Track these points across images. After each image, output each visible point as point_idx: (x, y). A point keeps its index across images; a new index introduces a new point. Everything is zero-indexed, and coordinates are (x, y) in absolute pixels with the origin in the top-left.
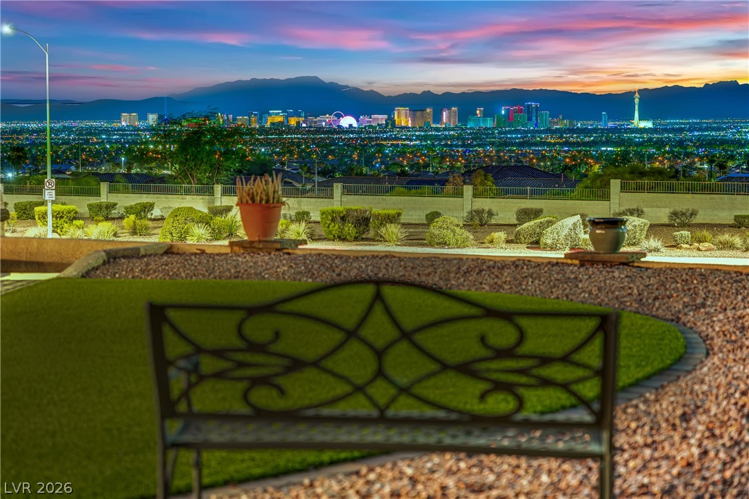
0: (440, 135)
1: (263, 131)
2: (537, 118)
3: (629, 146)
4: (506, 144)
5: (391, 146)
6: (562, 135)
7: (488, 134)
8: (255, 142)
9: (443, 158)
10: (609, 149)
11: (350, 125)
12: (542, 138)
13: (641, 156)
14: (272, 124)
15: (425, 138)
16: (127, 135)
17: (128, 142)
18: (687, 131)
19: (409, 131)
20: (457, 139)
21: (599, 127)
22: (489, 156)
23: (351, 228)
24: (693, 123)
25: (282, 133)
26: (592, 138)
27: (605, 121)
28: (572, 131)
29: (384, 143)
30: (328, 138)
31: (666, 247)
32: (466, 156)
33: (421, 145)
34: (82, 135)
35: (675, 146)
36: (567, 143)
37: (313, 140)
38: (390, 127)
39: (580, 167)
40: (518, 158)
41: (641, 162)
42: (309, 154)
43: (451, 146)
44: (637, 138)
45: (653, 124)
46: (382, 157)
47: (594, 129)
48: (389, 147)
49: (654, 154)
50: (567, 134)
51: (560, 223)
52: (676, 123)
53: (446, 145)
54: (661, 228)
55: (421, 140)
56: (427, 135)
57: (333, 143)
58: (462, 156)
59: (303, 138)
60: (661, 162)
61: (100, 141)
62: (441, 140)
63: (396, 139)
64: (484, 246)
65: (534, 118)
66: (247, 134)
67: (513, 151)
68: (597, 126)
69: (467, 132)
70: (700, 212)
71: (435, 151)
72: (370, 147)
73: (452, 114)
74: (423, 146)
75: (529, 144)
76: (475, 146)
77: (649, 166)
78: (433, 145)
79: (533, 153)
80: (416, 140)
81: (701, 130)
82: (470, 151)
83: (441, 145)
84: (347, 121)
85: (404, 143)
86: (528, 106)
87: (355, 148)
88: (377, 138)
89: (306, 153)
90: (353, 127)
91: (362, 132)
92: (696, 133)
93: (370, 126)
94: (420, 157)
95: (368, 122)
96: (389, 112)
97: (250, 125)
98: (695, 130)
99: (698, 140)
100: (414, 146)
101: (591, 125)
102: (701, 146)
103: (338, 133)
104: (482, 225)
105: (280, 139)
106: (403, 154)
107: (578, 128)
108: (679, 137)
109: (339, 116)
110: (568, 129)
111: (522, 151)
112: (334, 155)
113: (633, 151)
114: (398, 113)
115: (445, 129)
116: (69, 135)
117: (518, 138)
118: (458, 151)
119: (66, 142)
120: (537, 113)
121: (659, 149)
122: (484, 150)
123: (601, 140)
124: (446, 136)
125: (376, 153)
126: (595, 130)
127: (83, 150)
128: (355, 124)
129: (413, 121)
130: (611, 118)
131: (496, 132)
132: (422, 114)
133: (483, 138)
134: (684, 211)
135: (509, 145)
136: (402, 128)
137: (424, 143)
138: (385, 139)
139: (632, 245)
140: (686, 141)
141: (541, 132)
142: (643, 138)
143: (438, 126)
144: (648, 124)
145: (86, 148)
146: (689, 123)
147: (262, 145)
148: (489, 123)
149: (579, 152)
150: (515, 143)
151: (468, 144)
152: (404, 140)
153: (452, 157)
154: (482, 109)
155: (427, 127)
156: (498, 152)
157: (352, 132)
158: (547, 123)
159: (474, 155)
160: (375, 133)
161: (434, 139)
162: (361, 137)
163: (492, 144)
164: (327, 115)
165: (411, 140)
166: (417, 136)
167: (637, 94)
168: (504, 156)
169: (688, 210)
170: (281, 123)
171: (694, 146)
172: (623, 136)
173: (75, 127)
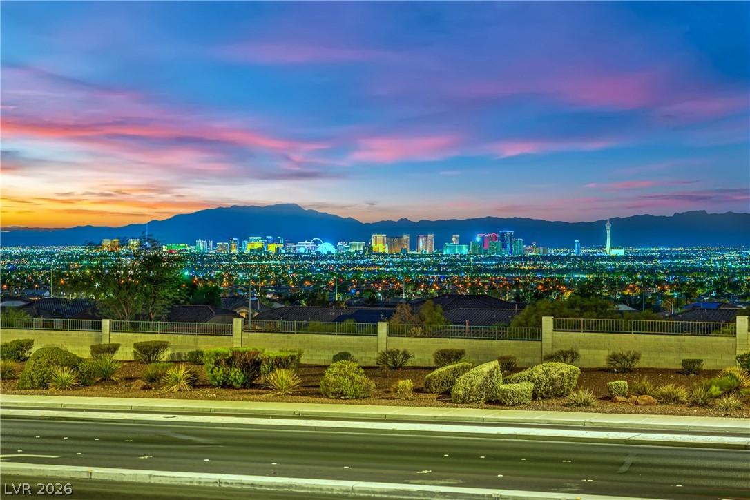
0: (416, 262)
1: (242, 257)
2: (511, 245)
3: (601, 274)
4: (481, 271)
5: (367, 273)
6: (536, 263)
7: (464, 261)
8: (234, 268)
9: (417, 285)
10: (581, 276)
11: (329, 252)
12: (516, 265)
13: (611, 284)
14: (252, 250)
15: (402, 264)
16: (108, 260)
17: (108, 268)
18: (657, 259)
19: (386, 258)
20: (434, 265)
21: (572, 254)
22: (462, 283)
23: (238, 374)
24: (664, 251)
25: (261, 258)
26: (565, 266)
27: (578, 248)
28: (546, 258)
29: (361, 269)
30: (306, 265)
31: (600, 399)
32: (441, 282)
33: (397, 271)
34: (64, 261)
35: (646, 274)
36: (540, 270)
37: (291, 266)
38: (367, 253)
39: (551, 294)
40: (491, 285)
41: (612, 290)
42: (286, 281)
43: (427, 272)
44: (609, 265)
45: (625, 252)
46: (358, 283)
47: (567, 256)
48: (365, 273)
49: (625, 281)
50: (540, 261)
51: (474, 370)
52: (647, 251)
53: (422, 272)
54: (598, 374)
55: (397, 267)
56: (403, 262)
57: (311, 269)
58: (436, 283)
59: (281, 265)
60: (632, 289)
61: (81, 266)
62: (417, 267)
63: (373, 265)
64: (389, 396)
65: (508, 245)
66: (226, 261)
67: (488, 278)
68: (570, 254)
69: (442, 259)
70: (643, 355)
71: (411, 277)
72: (347, 273)
73: (428, 241)
74: (398, 272)
75: (503, 271)
76: (450, 272)
77: (620, 293)
78: (409, 271)
79: (506, 280)
80: (392, 267)
81: (671, 257)
82: (445, 278)
83: (416, 271)
84: (326, 248)
85: (380, 269)
86: (503, 233)
87: (332, 274)
88: (355, 265)
89: (283, 278)
90: (331, 253)
91: (339, 259)
92: (667, 261)
93: (348, 253)
94: (395, 283)
95: (346, 248)
96: (367, 239)
97: (230, 251)
98: (665, 257)
99: (669, 268)
100: (391, 272)
101: (564, 252)
102: (672, 273)
103: (316, 259)
104: (395, 368)
105: (259, 265)
106: (378, 280)
107: (551, 255)
108: (650, 264)
109: (317, 243)
110: (542, 256)
111: (496, 277)
112: (310, 281)
113: (605, 278)
114: (376, 240)
115: (421, 256)
116: (50, 261)
117: (493, 265)
118: (433, 278)
119: (47, 268)
120: (511, 240)
121: (630, 276)
122: (459, 277)
123: (573, 268)
124: (422, 263)
125: (352, 279)
126: (568, 258)
127: (63, 275)
128: (333, 250)
129: (390, 248)
130: (583, 245)
131: (471, 258)
132: (399, 241)
133: (459, 265)
134: (625, 354)
135: (484, 272)
136: (380, 254)
137: (400, 270)
138: (363, 266)
139: (560, 396)
140: (656, 268)
141: (516, 259)
142: (615, 265)
143: (415, 253)
144: (620, 252)
145: (66, 274)
146: (659, 251)
147: (240, 270)
148: (465, 251)
149: (552, 279)
150: (490, 270)
151: (443, 270)
152: (381, 266)
153: (427, 283)
154: (458, 236)
155: (404, 254)
156: (472, 278)
157: (330, 259)
158: (522, 250)
159: (448, 282)
160: (353, 260)
161: (410, 266)
162: (338, 264)
163: (467, 270)
164: (306, 242)
165: (388, 267)
166: (394, 263)
167: (608, 223)
168: (478, 282)
169: (630, 352)
170: (262, 249)
171: (665, 273)
172: (595, 263)
173: (57, 253)
